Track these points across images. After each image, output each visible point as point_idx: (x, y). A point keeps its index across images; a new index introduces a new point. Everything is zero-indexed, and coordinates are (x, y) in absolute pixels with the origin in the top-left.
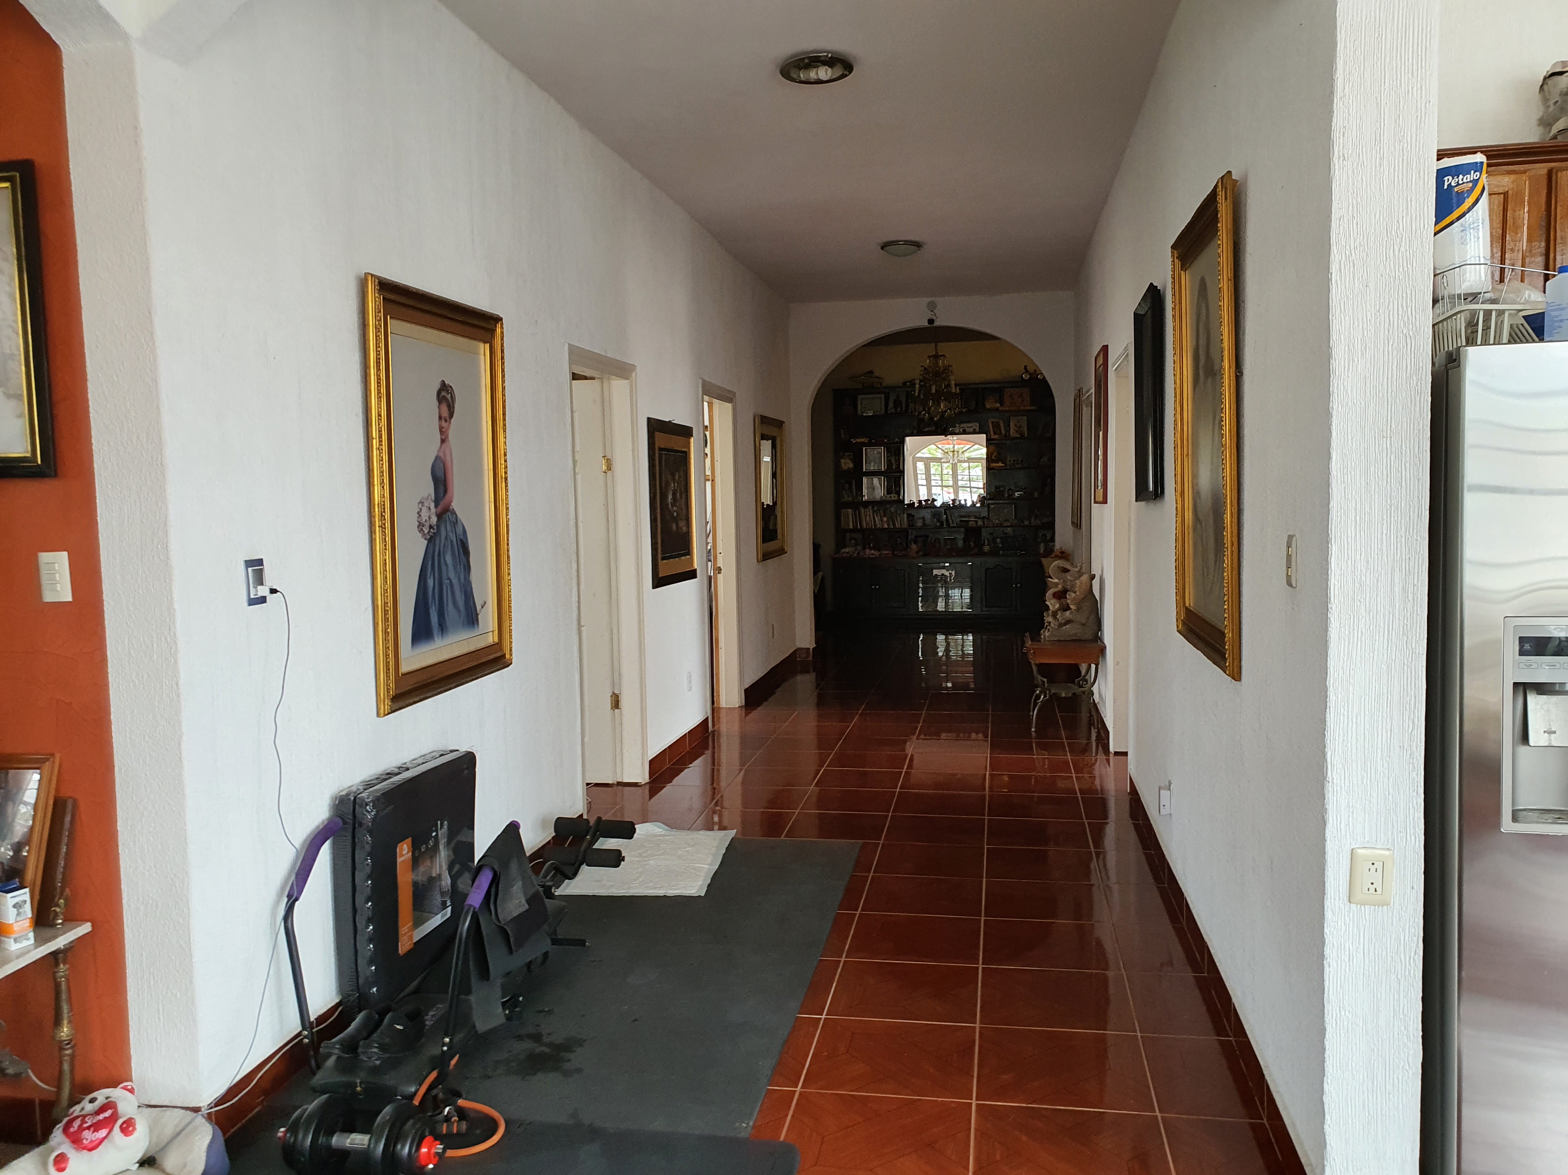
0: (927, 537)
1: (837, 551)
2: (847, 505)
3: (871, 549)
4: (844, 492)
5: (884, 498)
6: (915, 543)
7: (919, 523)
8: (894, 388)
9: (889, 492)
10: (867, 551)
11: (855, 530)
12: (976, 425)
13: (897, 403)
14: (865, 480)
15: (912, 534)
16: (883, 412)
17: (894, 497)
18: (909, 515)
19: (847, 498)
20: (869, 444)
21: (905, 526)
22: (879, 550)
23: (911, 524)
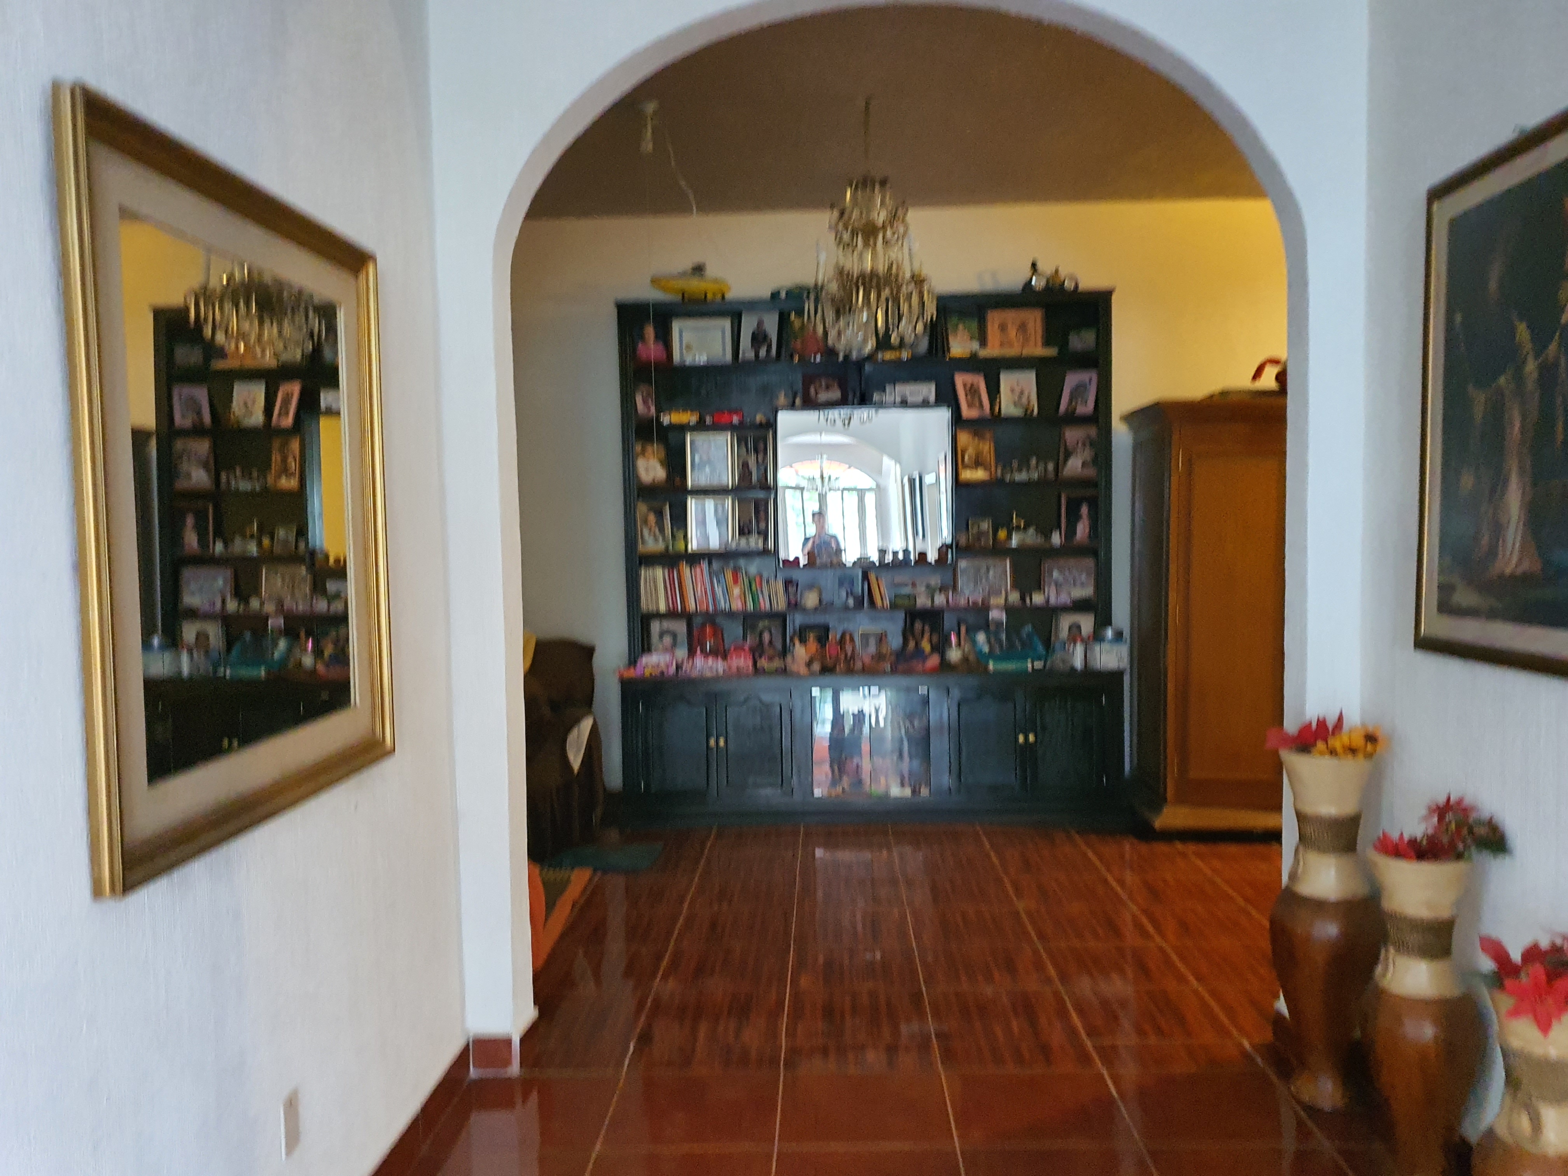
0: (826, 629)
1: (633, 661)
2: (650, 560)
3: (706, 655)
4: (646, 532)
5: (734, 546)
6: (803, 641)
7: (811, 600)
8: (753, 305)
9: (744, 531)
10: (699, 661)
11: (672, 614)
12: (929, 390)
13: (759, 338)
14: (692, 504)
15: (796, 620)
16: (729, 357)
17: (755, 542)
18: (788, 583)
19: (651, 543)
20: (701, 426)
21: (781, 604)
22: (725, 657)
23: (794, 605)
